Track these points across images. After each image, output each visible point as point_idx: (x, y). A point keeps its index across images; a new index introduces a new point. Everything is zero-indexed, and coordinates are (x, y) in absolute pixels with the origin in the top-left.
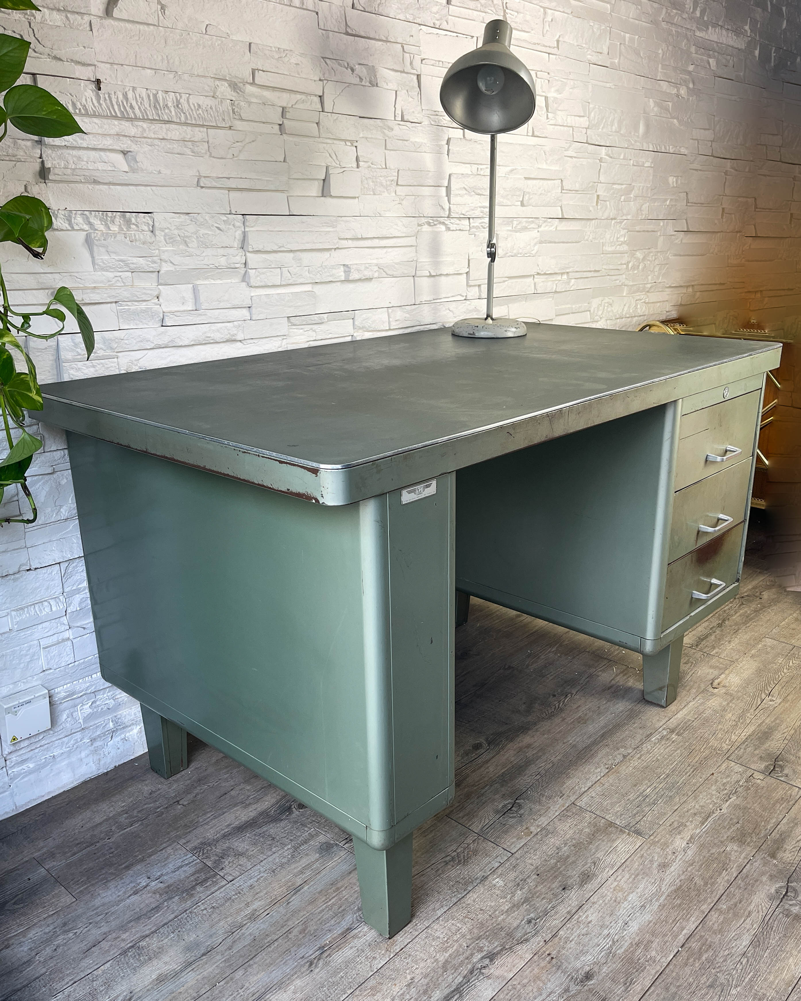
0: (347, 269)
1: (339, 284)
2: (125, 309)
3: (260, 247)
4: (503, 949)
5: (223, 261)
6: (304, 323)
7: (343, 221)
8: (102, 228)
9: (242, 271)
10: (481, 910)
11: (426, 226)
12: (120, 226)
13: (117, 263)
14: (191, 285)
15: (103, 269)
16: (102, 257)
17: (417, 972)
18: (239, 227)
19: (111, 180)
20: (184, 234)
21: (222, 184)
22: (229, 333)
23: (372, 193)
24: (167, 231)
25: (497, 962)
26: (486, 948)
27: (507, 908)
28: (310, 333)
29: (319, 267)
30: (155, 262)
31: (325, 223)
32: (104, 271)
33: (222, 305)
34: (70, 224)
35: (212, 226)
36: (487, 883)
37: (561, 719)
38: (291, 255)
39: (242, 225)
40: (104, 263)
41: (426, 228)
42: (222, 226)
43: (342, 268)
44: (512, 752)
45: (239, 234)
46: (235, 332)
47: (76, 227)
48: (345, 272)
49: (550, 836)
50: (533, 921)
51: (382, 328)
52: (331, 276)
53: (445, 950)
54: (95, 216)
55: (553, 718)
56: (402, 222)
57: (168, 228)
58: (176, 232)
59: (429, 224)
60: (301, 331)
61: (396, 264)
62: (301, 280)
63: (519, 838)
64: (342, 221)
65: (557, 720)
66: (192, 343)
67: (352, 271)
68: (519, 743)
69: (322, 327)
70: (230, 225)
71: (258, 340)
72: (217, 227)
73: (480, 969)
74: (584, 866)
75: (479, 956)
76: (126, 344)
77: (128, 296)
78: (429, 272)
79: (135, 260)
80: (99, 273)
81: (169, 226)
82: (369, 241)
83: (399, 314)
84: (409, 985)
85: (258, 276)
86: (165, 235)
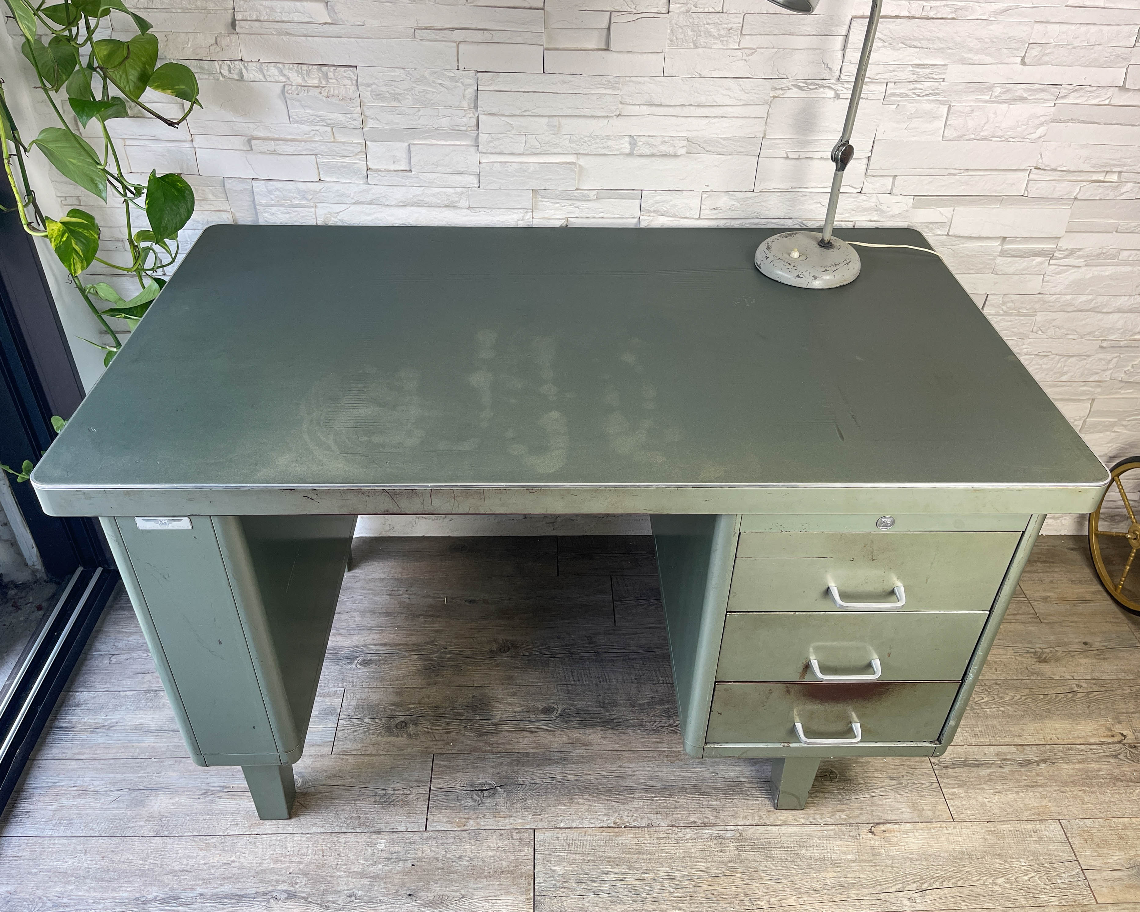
0: (633, 142)
1: (621, 157)
2: (323, 162)
3: (494, 110)
4: (306, 898)
5: (445, 123)
6: (560, 197)
7: (633, 81)
8: (299, 80)
9: (474, 134)
10: (339, 855)
11: (795, 90)
12: (320, 79)
13: (313, 118)
14: (407, 144)
15: (297, 122)
16: (297, 111)
17: (242, 860)
18: (470, 85)
19: (305, 32)
20: (394, 90)
21: (444, 37)
22: (449, 200)
23: (692, 45)
24: (374, 86)
25: (288, 903)
26: (297, 886)
27: (356, 870)
28: (571, 208)
29: (586, 137)
30: (355, 120)
31: (600, 84)
32: (300, 124)
33: (439, 169)
34: (264, 76)
35: (434, 82)
36: (374, 837)
37: (658, 740)
38: (546, 120)
39: (475, 82)
40: (298, 117)
41: (794, 93)
42: (447, 83)
43: (627, 139)
44: (565, 739)
45: (470, 92)
46: (457, 199)
47: (269, 79)
48: (630, 143)
49: (472, 841)
50: (353, 898)
51: (688, 215)
52: (604, 148)
53: (276, 862)
54: (289, 69)
55: (653, 733)
56: (740, 85)
57: (375, 84)
58: (384, 89)
59: (799, 88)
60: (558, 205)
61: (724, 139)
62: (559, 150)
63: (450, 822)
64: (630, 81)
65: (654, 738)
66: (401, 204)
67: (638, 145)
68: (585, 734)
69: (590, 204)
70: (457, 82)
71: (491, 210)
72: (440, 84)
73: (273, 898)
74: (453, 891)
75: (285, 888)
76: (323, 196)
77: (326, 150)
78: (786, 153)
79: (333, 116)
80: (295, 126)
81: (376, 81)
82: (678, 108)
83: (723, 201)
84: (225, 864)
85: (491, 142)
86: (371, 91)
